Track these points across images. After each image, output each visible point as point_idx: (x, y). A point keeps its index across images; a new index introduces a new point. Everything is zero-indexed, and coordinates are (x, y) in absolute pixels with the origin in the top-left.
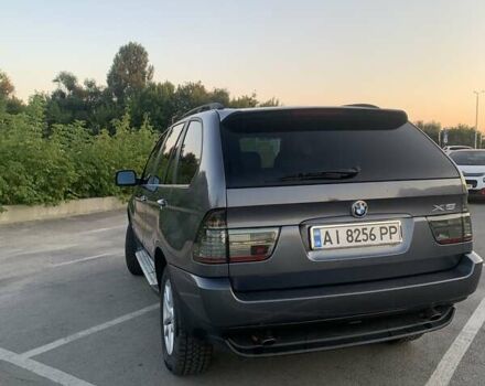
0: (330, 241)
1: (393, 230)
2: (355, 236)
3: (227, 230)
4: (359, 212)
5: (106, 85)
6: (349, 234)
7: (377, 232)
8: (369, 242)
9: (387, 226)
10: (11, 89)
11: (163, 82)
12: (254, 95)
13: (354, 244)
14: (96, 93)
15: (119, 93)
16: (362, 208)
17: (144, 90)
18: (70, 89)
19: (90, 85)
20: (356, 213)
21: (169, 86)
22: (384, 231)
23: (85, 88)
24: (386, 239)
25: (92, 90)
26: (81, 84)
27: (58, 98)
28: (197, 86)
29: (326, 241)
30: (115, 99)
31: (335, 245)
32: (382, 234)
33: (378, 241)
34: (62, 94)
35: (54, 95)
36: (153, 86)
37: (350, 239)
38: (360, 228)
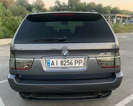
0: (54, 64)
1: (80, 62)
2: (64, 63)
3: (15, 58)
4: (64, 54)
5: (68, 4)
6: (62, 62)
7: (73, 62)
8: (70, 65)
9: (78, 60)
10: (44, 5)
11: (83, 2)
12: (110, 5)
13: (63, 66)
14: (65, 6)
15: (71, 6)
16: (66, 53)
17: (78, 5)
18: (58, 5)
19: (64, 4)
20: (63, 55)
21: (85, 3)
22: (76, 62)
23: (62, 4)
24: (77, 65)
25: (64, 5)
26: (61, 4)
27: (55, 8)
28: (93, 3)
29: (52, 64)
30: (70, 8)
31: (56, 66)
32: (75, 63)
33: (74, 65)
34: (57, 7)
35: (55, 7)
36: (80, 4)
37: (62, 64)
38: (66, 60)
